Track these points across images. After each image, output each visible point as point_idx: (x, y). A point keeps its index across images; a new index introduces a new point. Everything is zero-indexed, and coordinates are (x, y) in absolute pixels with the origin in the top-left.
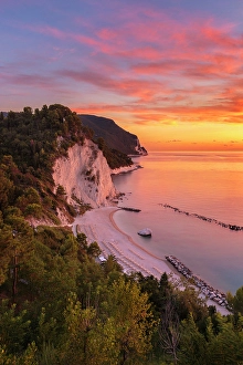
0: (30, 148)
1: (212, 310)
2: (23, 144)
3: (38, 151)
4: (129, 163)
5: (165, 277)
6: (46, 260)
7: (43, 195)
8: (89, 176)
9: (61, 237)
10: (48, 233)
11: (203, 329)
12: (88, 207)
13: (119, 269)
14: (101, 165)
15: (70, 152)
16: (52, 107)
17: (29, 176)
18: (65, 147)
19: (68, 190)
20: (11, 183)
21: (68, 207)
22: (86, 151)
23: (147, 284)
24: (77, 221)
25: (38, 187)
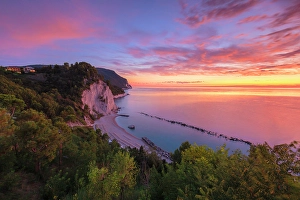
0: (68, 85)
1: (164, 161)
2: (64, 82)
3: (73, 86)
4: (123, 92)
5: (142, 148)
6: (79, 144)
7: (76, 110)
8: (101, 99)
9: (88, 131)
10: (80, 130)
11: (160, 171)
12: (102, 115)
13: (119, 146)
14: (108, 93)
15: (92, 87)
16: (81, 63)
17: (68, 100)
18: (89, 84)
19: (90, 106)
20: (57, 104)
21: (91, 116)
22: (100, 86)
23: (134, 152)
24: (96, 123)
25: (73, 106)
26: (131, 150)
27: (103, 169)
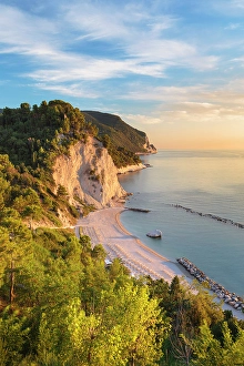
0: (28, 146)
1: (228, 315)
2: (20, 142)
3: (37, 149)
4: (136, 161)
5: (176, 280)
6: (46, 264)
7: (42, 196)
8: (90, 175)
9: (64, 239)
10: (48, 235)
11: (218, 334)
12: (93, 209)
13: (127, 272)
14: (106, 163)
15: (72, 151)
16: (52, 103)
17: (27, 176)
18: (66, 144)
19: (70, 190)
20: (7, 184)
21: (70, 209)
22: (90, 148)
23: (157, 288)
24: (80, 223)
25: (36, 187)
26: (152, 284)
27: (92, 318)
